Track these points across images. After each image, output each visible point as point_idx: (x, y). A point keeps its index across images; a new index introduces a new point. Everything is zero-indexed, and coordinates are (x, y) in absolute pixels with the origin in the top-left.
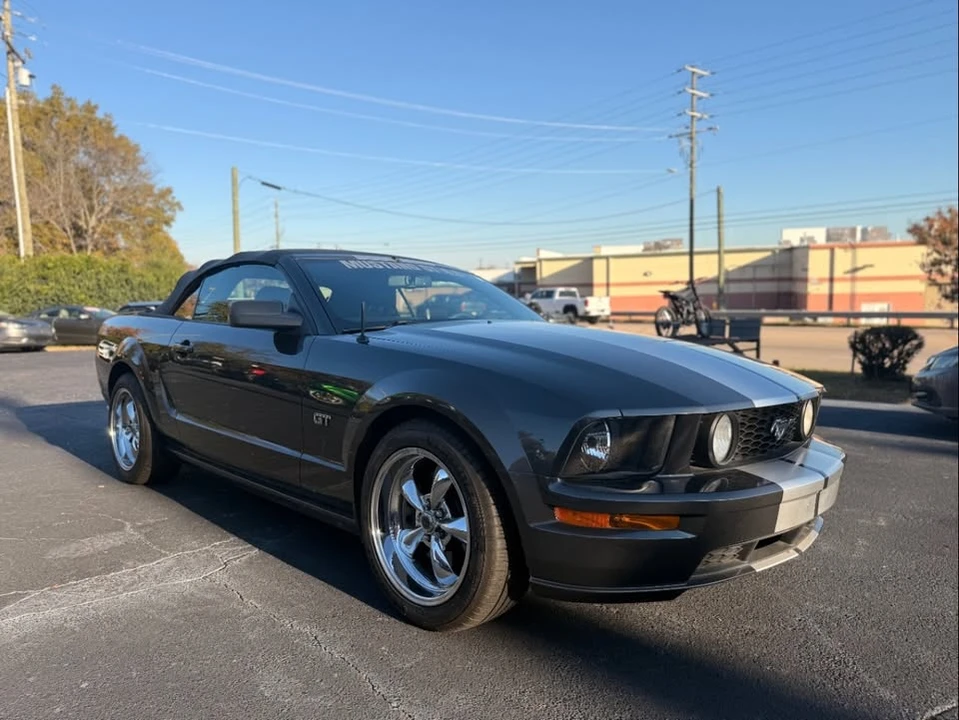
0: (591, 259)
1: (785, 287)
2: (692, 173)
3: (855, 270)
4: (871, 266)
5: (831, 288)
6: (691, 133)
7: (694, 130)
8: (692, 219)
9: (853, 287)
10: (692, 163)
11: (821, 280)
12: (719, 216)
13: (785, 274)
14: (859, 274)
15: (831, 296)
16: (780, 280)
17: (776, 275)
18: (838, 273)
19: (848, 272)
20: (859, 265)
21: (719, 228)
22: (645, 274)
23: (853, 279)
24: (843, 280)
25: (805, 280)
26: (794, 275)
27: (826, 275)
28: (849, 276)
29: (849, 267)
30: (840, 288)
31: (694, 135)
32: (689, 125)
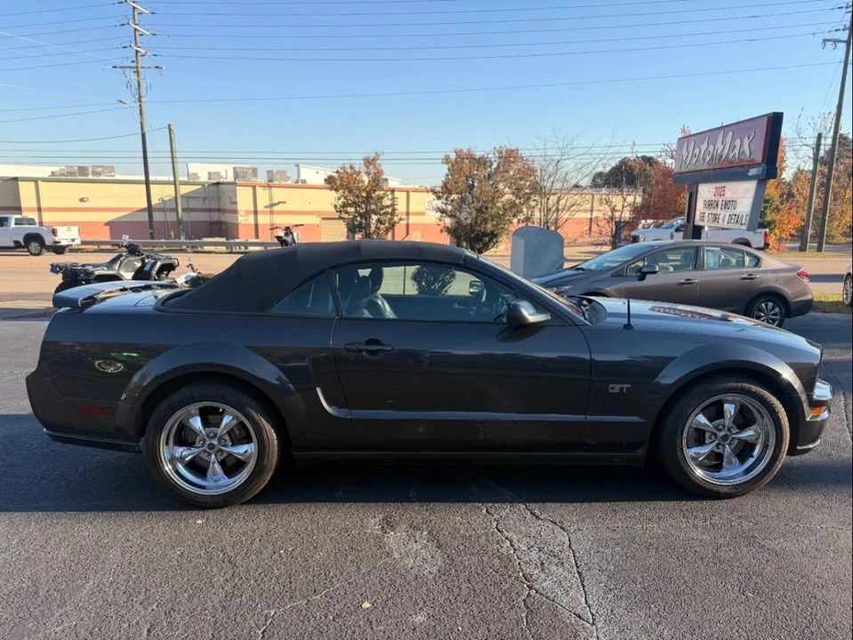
0: (16, 179)
1: (215, 217)
2: (140, 106)
3: (272, 205)
4: (284, 202)
5: (256, 219)
6: (137, 67)
7: (140, 65)
8: (145, 152)
9: (271, 219)
10: (140, 97)
11: (247, 212)
12: (172, 152)
13: (214, 206)
14: (276, 208)
15: (256, 226)
16: (210, 210)
17: (207, 206)
18: (260, 208)
19: (266, 207)
20: (275, 201)
21: (173, 163)
22: (82, 200)
23: (272, 213)
24: (263, 213)
25: (235, 212)
26: (222, 207)
27: (252, 208)
28: (268, 209)
29: (268, 203)
30: (264, 220)
31: (140, 70)
32: (134, 59)
